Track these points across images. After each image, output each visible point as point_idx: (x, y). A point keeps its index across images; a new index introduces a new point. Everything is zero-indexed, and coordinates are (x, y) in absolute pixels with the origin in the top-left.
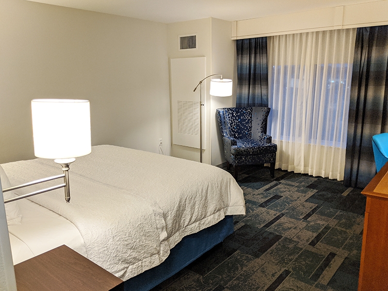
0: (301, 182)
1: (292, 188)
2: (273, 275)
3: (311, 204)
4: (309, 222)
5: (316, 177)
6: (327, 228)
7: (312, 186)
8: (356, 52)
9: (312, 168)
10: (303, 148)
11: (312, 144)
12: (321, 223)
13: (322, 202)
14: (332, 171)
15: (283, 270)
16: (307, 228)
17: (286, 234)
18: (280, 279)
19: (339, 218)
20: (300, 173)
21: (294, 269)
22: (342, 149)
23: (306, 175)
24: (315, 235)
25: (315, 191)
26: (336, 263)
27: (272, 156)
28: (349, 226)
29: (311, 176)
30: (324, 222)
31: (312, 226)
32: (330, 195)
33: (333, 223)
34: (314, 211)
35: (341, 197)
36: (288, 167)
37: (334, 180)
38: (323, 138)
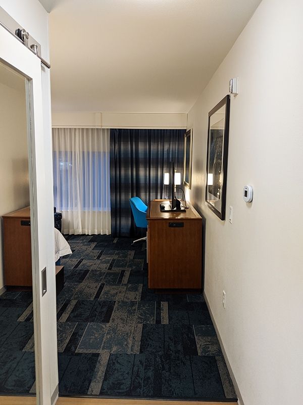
0: (83, 240)
1: (78, 244)
2: (96, 287)
3: (97, 251)
4: (101, 260)
5: (92, 235)
6: (114, 260)
7: (92, 241)
8: (111, 145)
9: (88, 229)
10: (80, 214)
11: (86, 211)
12: (109, 258)
13: (103, 248)
14: (103, 229)
15: (100, 284)
16: (102, 262)
17: (91, 268)
18: (101, 288)
19: (118, 254)
20: (79, 235)
21: (106, 282)
22: (108, 212)
23: (84, 235)
24: (109, 265)
25: (96, 243)
26: (127, 274)
27: (59, 223)
28: (126, 257)
29: (88, 235)
30: (110, 258)
31: (104, 261)
32: (106, 244)
33: (116, 257)
34: (101, 254)
35: (114, 243)
36: (69, 231)
37: (104, 235)
38: (94, 206)
